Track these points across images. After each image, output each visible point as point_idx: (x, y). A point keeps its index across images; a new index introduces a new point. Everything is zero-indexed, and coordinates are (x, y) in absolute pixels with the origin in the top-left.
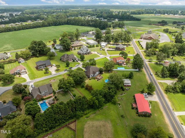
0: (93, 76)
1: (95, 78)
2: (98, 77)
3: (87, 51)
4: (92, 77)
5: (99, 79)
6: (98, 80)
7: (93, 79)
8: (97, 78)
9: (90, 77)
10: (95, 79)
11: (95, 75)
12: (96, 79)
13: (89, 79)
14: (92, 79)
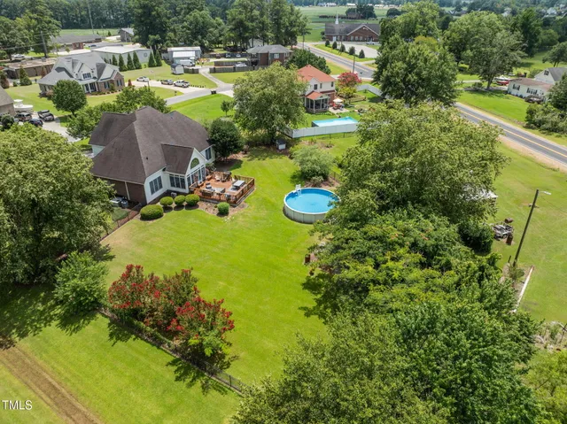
0: (166, 185)
1: (190, 197)
2: (218, 190)
3: (100, 73)
4: (168, 193)
5: (234, 203)
6: (223, 213)
7: (179, 206)
8: (206, 197)
9: (150, 197)
10: (192, 205)
11: (190, 172)
12: (202, 205)
13: (145, 218)
14: (167, 208)
